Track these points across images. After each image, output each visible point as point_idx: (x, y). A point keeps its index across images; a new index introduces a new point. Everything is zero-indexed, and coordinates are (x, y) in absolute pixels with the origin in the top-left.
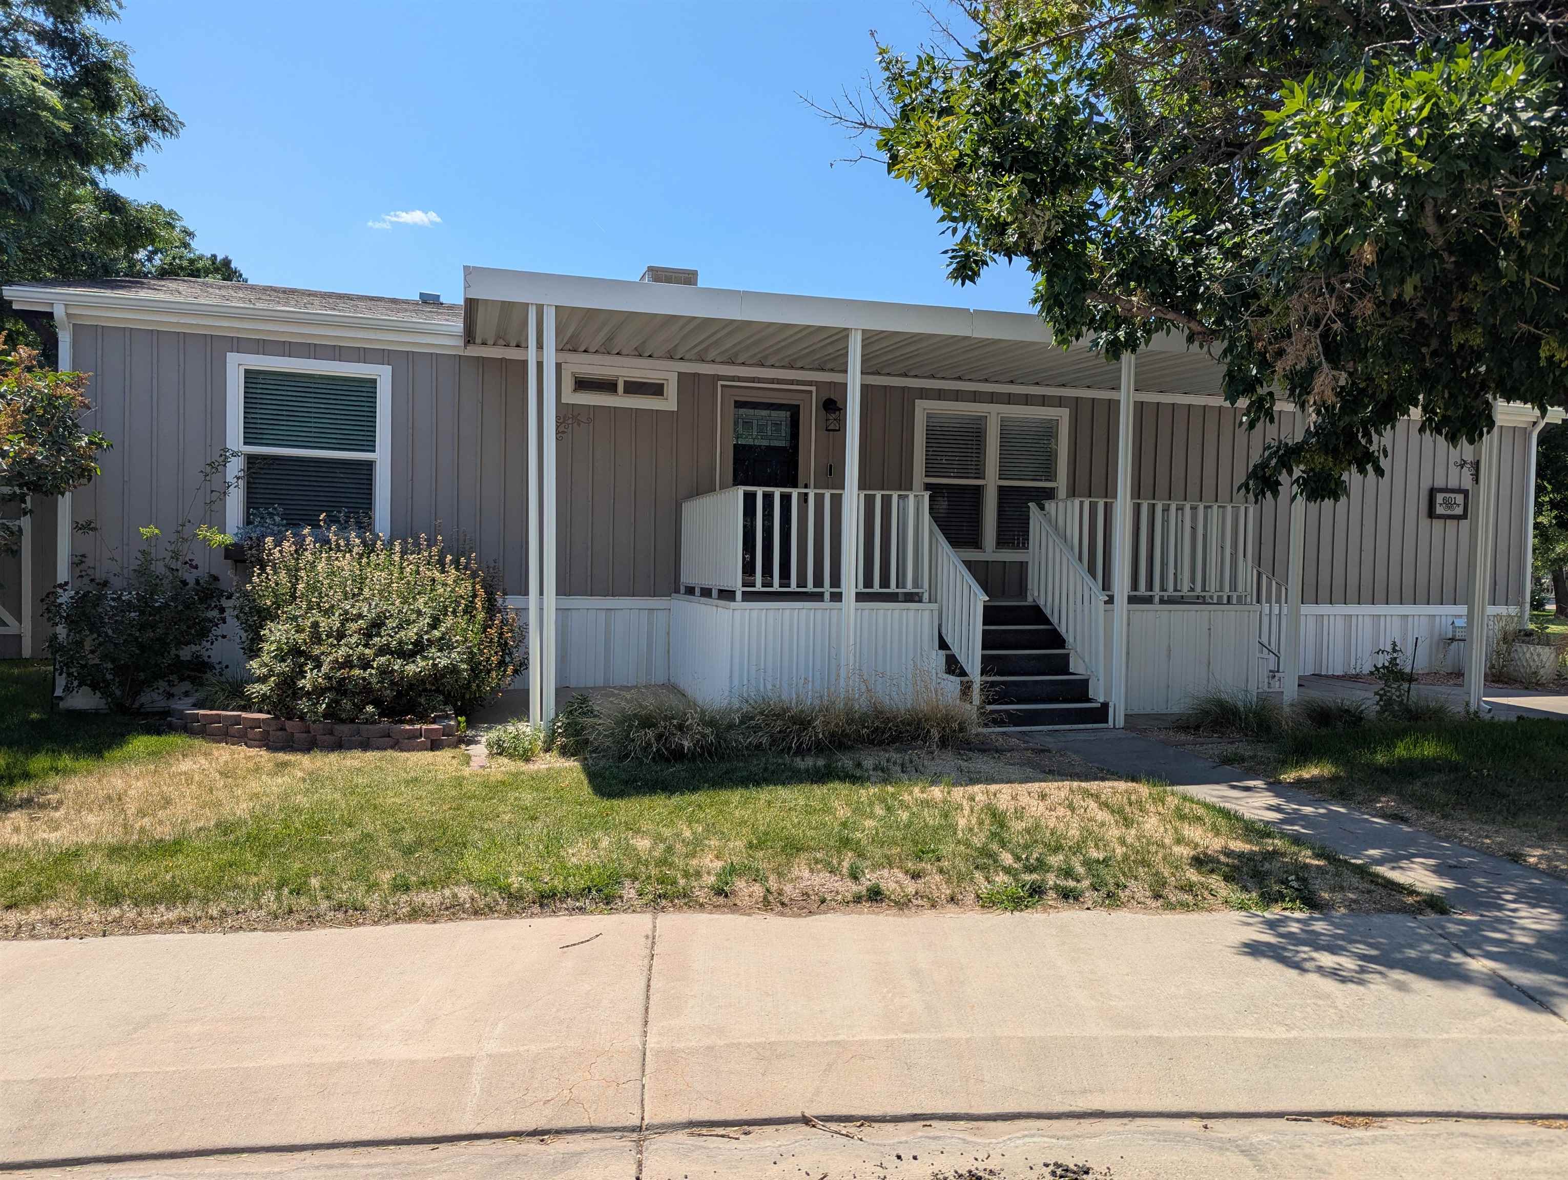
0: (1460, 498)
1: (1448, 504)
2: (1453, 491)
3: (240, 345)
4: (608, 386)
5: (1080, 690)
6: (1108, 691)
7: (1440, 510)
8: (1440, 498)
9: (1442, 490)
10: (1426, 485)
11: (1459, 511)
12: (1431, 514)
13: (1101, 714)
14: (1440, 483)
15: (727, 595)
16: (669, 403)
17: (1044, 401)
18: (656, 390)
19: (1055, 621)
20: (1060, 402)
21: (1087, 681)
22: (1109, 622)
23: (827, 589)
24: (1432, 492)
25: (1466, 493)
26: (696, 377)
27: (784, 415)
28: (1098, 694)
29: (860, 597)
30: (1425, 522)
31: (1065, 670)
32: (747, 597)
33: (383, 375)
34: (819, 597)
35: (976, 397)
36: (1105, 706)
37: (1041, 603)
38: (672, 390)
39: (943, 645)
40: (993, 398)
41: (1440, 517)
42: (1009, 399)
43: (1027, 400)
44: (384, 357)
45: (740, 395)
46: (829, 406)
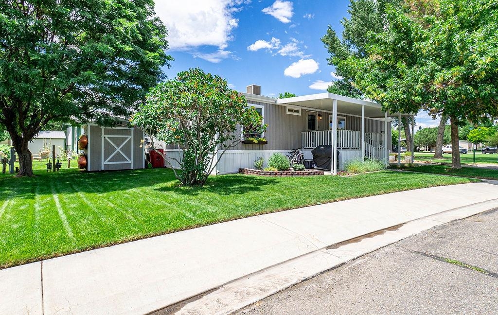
4: (292, 111)
16: (300, 114)
17: (343, 116)
18: (297, 111)
20: (345, 116)
26: (305, 110)
38: (300, 112)
43: (341, 115)
44: (263, 104)
45: (310, 113)
46: (319, 115)
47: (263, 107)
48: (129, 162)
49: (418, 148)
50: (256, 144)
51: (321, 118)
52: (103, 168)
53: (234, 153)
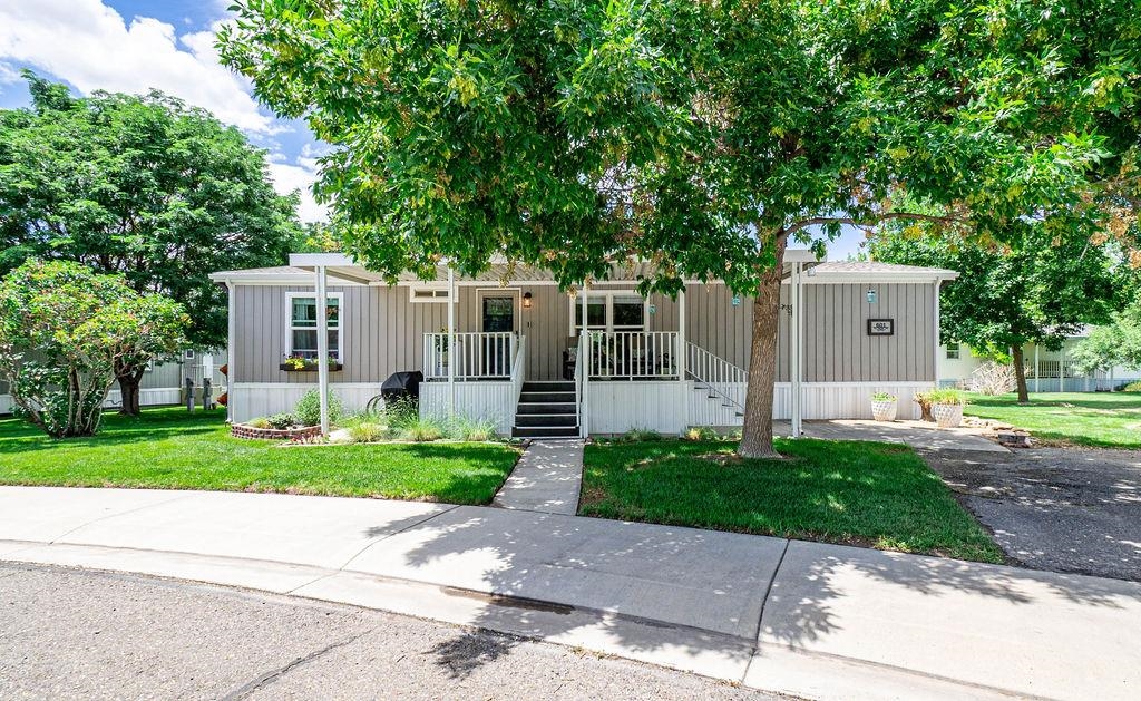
0: (888, 324)
1: (881, 327)
2: (883, 320)
3: (290, 289)
4: (430, 294)
7: (874, 331)
8: (874, 324)
9: (874, 320)
10: (866, 317)
11: (888, 330)
12: (869, 333)
14: (874, 316)
24: (869, 322)
25: (892, 321)
26: (467, 287)
30: (866, 338)
33: (340, 295)
35: (601, 288)
40: (610, 287)
41: (876, 334)
43: (622, 287)
44: (340, 289)
45: (486, 294)
46: (528, 295)
50: (298, 370)
51: (527, 302)
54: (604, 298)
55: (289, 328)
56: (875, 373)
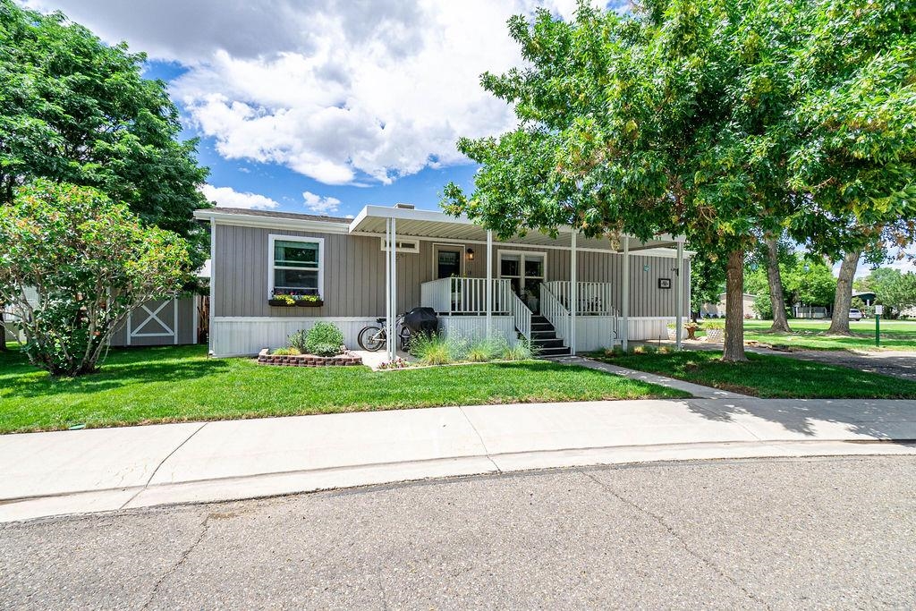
0: (668, 282)
1: (665, 284)
2: (666, 279)
3: (271, 231)
4: (397, 245)
5: (560, 343)
6: (570, 343)
7: (662, 286)
8: (662, 281)
9: (662, 279)
10: (658, 277)
11: (668, 286)
12: (660, 287)
13: (568, 351)
14: (662, 277)
15: (447, 314)
16: (416, 250)
17: (539, 250)
18: (412, 246)
19: (550, 321)
20: (544, 250)
21: (562, 341)
22: (570, 322)
23: (479, 311)
24: (660, 280)
25: (670, 280)
26: (425, 242)
27: (454, 254)
28: (566, 344)
29: (493, 314)
30: (658, 290)
31: (555, 338)
32: (453, 314)
34: (476, 314)
35: (517, 248)
36: (569, 348)
37: (545, 315)
38: (417, 246)
39: (516, 330)
40: (522, 249)
41: (662, 288)
42: (528, 249)
43: (533, 250)
44: (321, 235)
45: (440, 248)
46: (470, 251)
47: (321, 241)
48: (171, 334)
49: (894, 311)
50: (292, 305)
51: (471, 256)
52: (129, 343)
53: (251, 322)
54: (519, 256)
55: (271, 267)
56: (657, 313)
